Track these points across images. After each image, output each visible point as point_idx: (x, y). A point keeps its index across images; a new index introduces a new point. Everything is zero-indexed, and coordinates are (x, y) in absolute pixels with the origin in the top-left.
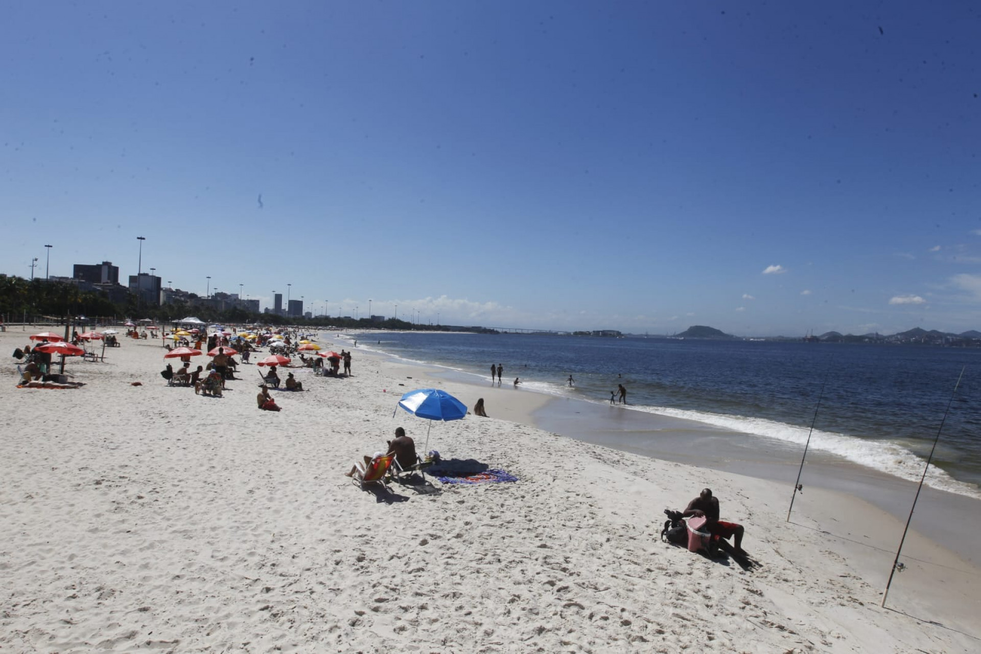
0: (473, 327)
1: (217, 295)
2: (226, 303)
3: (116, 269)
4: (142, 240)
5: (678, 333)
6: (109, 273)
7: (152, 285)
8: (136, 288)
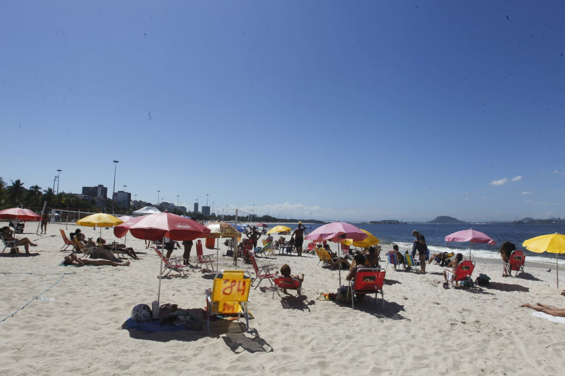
0: (310, 220)
1: (163, 203)
3: (106, 189)
5: (430, 221)
6: (102, 191)
7: (125, 198)
8: (116, 199)
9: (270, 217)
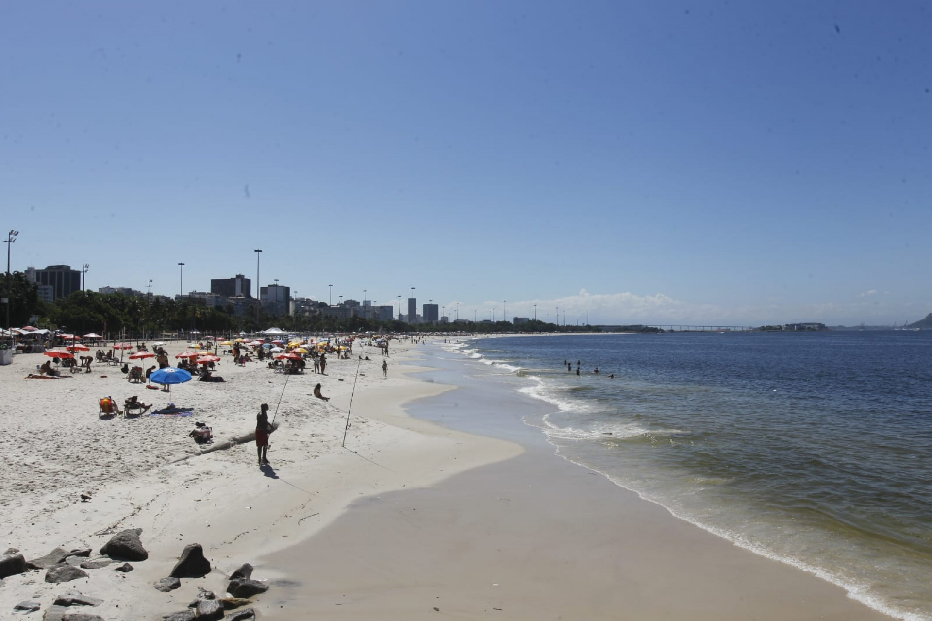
0: (631, 326)
1: (347, 302)
2: (355, 311)
3: (249, 281)
4: (260, 253)
5: (910, 323)
6: (242, 285)
7: (281, 296)
8: (267, 299)
9: (540, 323)
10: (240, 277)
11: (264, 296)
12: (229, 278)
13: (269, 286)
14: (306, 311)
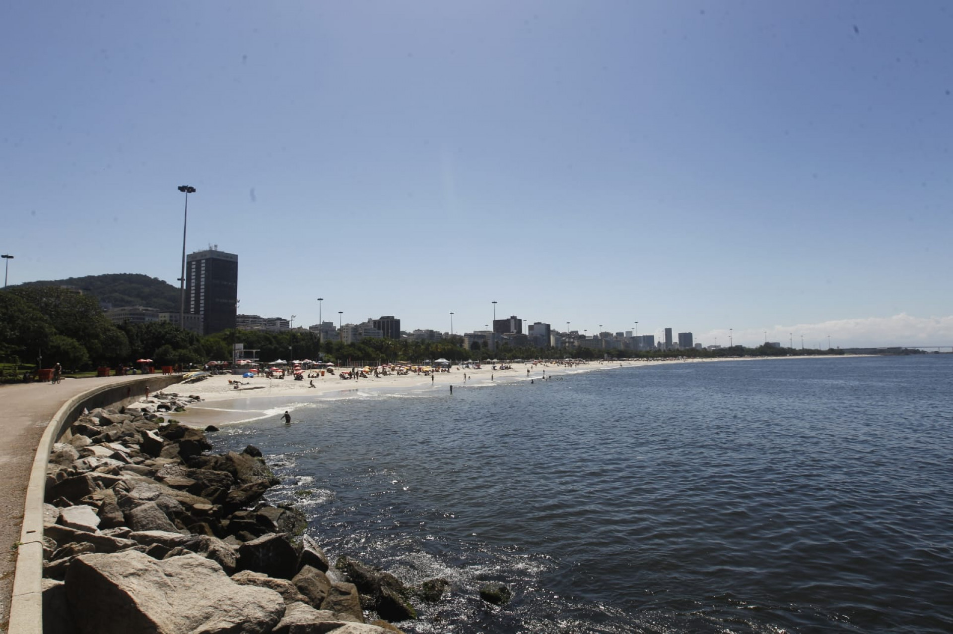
2: (606, 342)
3: (520, 321)
6: (515, 324)
7: (544, 331)
8: (532, 334)
10: (513, 318)
11: (531, 332)
12: (506, 319)
13: (535, 324)
14: (566, 342)
